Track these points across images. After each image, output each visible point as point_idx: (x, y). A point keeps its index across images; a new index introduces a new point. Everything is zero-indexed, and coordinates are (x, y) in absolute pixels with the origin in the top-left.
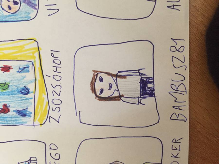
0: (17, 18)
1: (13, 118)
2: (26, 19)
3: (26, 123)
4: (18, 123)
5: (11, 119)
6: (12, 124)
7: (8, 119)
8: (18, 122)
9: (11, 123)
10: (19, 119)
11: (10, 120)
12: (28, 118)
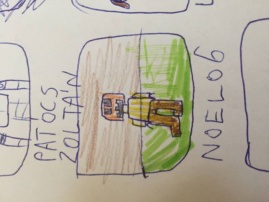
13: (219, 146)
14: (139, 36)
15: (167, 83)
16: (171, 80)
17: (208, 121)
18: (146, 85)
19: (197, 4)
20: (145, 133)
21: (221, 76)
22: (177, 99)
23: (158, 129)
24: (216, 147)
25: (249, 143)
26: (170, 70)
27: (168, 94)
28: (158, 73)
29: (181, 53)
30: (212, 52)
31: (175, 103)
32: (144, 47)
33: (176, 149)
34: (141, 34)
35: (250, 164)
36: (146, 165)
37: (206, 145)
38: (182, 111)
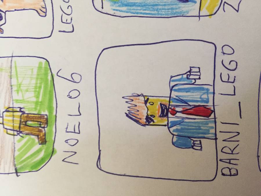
1: (168, 5)
3: (188, 13)
4: (175, 14)
5: (164, 7)
6: (166, 14)
7: (160, 7)
8: (174, 11)
9: (164, 13)
10: (177, 6)
11: (163, 9)
12: (191, 5)
13: (76, 153)
14: (11, 58)
15: (34, 99)
16: (38, 97)
17: (68, 132)
18: (17, 101)
19: (60, 31)
20: (17, 141)
21: (79, 95)
22: (42, 113)
23: (28, 137)
24: (74, 153)
25: (100, 151)
26: (37, 88)
27: (36, 109)
28: (27, 91)
29: (46, 74)
30: (72, 74)
31: (42, 116)
32: (14, 68)
33: (42, 155)
34: (12, 57)
35: (101, 168)
36: (18, 167)
37: (65, 152)
38: (47, 123)
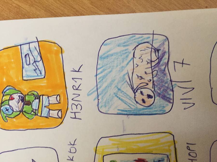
0: (151, 112)
2: (161, 112)
